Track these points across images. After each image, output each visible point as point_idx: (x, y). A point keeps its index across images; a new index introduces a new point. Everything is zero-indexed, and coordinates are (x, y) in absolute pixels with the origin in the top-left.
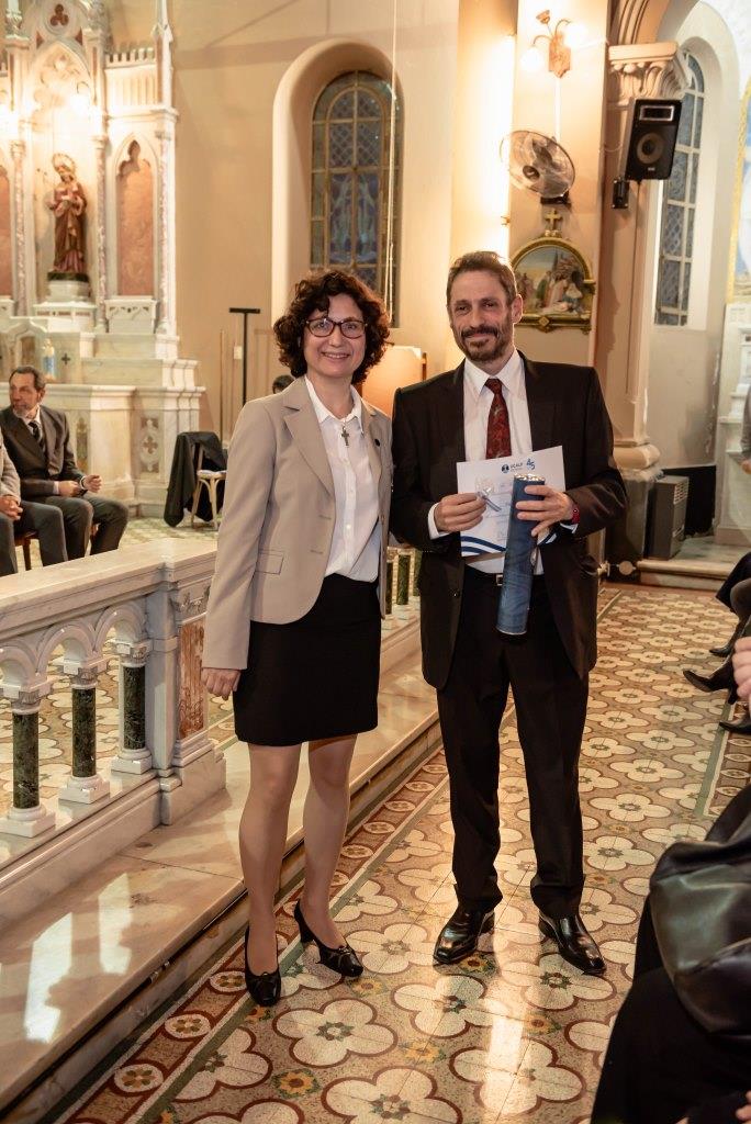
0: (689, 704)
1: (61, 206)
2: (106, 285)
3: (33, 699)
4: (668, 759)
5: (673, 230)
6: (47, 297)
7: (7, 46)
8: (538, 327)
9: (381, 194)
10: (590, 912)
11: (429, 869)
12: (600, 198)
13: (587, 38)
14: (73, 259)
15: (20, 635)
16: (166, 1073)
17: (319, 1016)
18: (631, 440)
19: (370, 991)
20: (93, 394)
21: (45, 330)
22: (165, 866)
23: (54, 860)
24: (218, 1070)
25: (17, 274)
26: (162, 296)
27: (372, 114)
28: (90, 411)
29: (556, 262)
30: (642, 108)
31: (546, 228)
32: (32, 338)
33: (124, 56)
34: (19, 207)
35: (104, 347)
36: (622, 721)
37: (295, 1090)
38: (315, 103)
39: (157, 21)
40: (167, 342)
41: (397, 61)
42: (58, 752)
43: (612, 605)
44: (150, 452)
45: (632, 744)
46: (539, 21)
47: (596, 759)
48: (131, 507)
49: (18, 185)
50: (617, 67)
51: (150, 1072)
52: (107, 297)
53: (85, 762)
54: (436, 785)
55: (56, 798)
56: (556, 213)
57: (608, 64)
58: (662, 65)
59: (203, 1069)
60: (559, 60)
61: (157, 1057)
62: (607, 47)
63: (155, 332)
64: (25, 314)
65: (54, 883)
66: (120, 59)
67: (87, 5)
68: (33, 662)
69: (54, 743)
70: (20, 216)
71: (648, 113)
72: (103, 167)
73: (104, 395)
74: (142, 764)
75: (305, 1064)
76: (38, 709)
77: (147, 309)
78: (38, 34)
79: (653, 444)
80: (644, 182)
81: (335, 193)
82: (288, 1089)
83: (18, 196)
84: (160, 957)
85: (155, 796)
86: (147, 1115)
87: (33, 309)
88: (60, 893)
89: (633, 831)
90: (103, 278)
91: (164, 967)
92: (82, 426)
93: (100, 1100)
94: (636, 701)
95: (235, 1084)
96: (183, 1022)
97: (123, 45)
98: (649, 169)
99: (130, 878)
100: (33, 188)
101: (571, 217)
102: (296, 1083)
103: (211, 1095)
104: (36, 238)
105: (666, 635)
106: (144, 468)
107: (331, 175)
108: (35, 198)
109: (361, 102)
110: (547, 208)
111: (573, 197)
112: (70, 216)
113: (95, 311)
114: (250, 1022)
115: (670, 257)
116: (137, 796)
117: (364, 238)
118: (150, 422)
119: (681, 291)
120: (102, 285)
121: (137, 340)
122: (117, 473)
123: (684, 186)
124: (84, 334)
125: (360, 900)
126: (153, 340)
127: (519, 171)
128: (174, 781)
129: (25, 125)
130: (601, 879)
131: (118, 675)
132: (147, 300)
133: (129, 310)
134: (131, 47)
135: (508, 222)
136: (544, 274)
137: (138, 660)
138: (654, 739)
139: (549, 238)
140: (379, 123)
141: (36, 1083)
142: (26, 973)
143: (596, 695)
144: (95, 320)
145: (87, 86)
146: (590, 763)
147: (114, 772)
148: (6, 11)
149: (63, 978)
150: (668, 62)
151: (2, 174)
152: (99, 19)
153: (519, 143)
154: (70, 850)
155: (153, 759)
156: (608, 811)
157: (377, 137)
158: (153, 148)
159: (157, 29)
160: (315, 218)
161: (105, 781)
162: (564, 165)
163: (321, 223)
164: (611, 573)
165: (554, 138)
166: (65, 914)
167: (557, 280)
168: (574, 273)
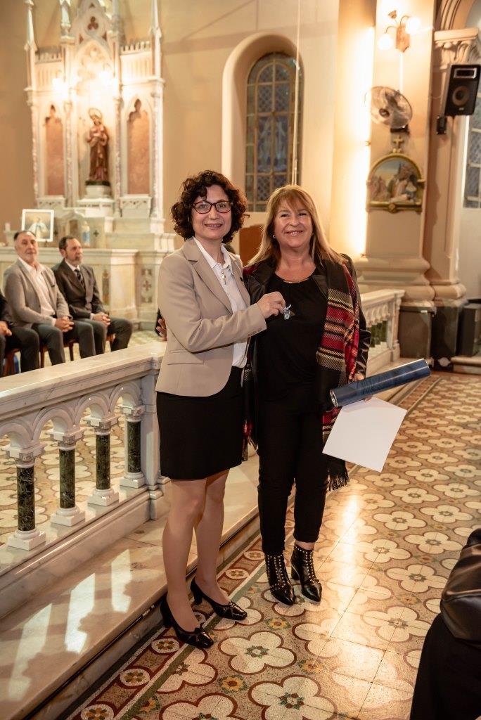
1: (94, 140)
2: (121, 187)
3: (72, 441)
4: (471, 483)
5: (475, 148)
6: (85, 196)
7: (62, 43)
8: (388, 210)
9: (290, 129)
10: (420, 580)
12: (428, 129)
13: (420, 27)
14: (101, 172)
15: (63, 402)
16: (152, 675)
17: (247, 642)
18: (447, 281)
19: (279, 627)
20: (113, 255)
21: (83, 215)
22: (152, 545)
23: (85, 541)
24: (184, 674)
25: (67, 182)
26: (155, 194)
27: (284, 79)
28: (110, 265)
29: (400, 169)
30: (456, 70)
31: (394, 148)
32: (76, 221)
33: (132, 47)
34: (68, 142)
35: (119, 226)
36: (441, 458)
37: (232, 688)
38: (249, 73)
39: (153, 25)
40: (158, 222)
41: (300, 45)
42: (89, 474)
43: (435, 385)
44: (147, 290)
45: (447, 473)
46: (389, 18)
47: (425, 483)
48: (135, 324)
49: (68, 128)
50: (440, 45)
51: (142, 674)
52: (121, 195)
53: (103, 480)
55: (86, 502)
56: (400, 138)
57: (434, 43)
58: (469, 42)
59: (175, 673)
60: (402, 41)
61: (147, 664)
62: (433, 32)
63: (150, 216)
64: (72, 206)
65: (84, 555)
66: (129, 49)
67: (109, 16)
68: (71, 418)
69: (86, 468)
70: (69, 146)
71: (459, 73)
72: (119, 116)
73: (119, 255)
74: (139, 483)
75: (238, 672)
76: (74, 447)
77: (145, 202)
78: (80, 35)
79: (463, 284)
80: (457, 117)
81: (261, 128)
82: (228, 687)
83: (68, 135)
84: (148, 602)
85: (147, 502)
86: (140, 700)
87: (77, 203)
88: (88, 561)
89: (448, 529)
90: (119, 184)
91: (150, 608)
92: (106, 274)
93: (111, 690)
94: (450, 446)
95: (195, 683)
96: (163, 643)
97: (132, 41)
98: (462, 109)
99: (131, 552)
100: (76, 130)
101: (410, 141)
102: (232, 684)
103: (179, 689)
104: (79, 160)
105: (470, 404)
106: (143, 300)
107: (259, 118)
108: (78, 135)
109: (277, 71)
110: (394, 135)
111: (411, 127)
112: (99, 147)
113: (114, 204)
115: (473, 165)
116: (135, 502)
117: (279, 156)
118: (147, 272)
119: (480, 186)
120: (118, 188)
121: (139, 221)
122: (126, 303)
124: (108, 218)
126: (149, 221)
127: (377, 112)
128: (158, 493)
129: (73, 91)
130: (428, 559)
131: (124, 426)
132: (145, 197)
133: (135, 203)
134: (137, 40)
135: (370, 144)
136: (392, 177)
137: (136, 417)
138: (462, 470)
139: (396, 154)
140: (288, 84)
141: (72, 678)
142: (66, 611)
143: (425, 442)
144: (114, 209)
145: (109, 65)
146: (420, 485)
147: (122, 486)
148: (61, 22)
149: (88, 614)
150: (473, 40)
151: (58, 121)
152: (117, 25)
153: (377, 95)
154: (94, 534)
155: (145, 479)
156: (432, 516)
157: (287, 93)
158: (149, 104)
159: (152, 30)
160: (248, 145)
161: (116, 492)
162: (406, 110)
163: (252, 147)
164: (435, 365)
165: (399, 91)
166: (91, 574)
167: (401, 180)
168: (411, 176)
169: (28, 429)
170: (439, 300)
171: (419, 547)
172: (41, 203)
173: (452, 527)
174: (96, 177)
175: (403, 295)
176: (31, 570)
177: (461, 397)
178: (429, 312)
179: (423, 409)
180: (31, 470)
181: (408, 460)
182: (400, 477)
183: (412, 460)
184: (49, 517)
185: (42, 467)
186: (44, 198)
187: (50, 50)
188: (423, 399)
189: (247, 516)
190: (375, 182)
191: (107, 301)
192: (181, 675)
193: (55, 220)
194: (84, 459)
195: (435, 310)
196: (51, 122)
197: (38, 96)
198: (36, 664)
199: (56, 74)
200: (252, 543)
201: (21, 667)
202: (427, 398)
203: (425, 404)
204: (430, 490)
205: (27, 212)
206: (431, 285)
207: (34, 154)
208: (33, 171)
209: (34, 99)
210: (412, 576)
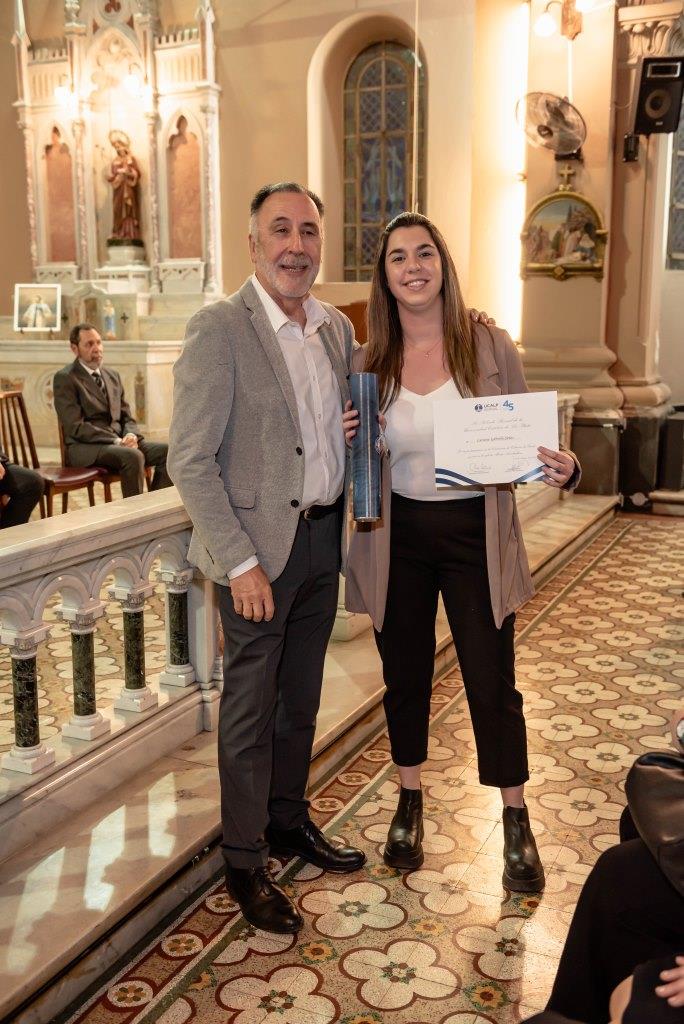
1: (117, 178)
2: (159, 249)
3: (89, 621)
4: (667, 674)
5: (683, 180)
6: (108, 262)
7: (68, 33)
8: (553, 276)
9: (408, 156)
11: (443, 771)
12: (611, 154)
14: (129, 227)
15: (75, 565)
16: (206, 942)
17: (339, 896)
18: (644, 380)
20: (149, 349)
21: (106, 292)
22: (205, 766)
23: (110, 760)
24: (250, 939)
25: (80, 241)
26: (210, 257)
27: (399, 82)
28: (146, 365)
29: (570, 215)
30: (650, 66)
31: (561, 183)
32: (94, 300)
33: (171, 38)
34: (81, 181)
35: (158, 306)
36: (627, 639)
37: (316, 957)
38: (346, 74)
39: (201, 4)
41: (421, 31)
42: (116, 669)
43: (624, 535)
45: (635, 661)
47: (600, 674)
49: (80, 161)
50: (626, 28)
51: (192, 941)
52: (160, 260)
53: (136, 675)
54: (451, 697)
55: (112, 708)
56: (569, 168)
57: (618, 25)
58: (669, 23)
59: (237, 938)
60: (571, 24)
61: (199, 928)
62: (617, 9)
63: (203, 291)
64: (88, 278)
65: (108, 780)
66: (167, 41)
68: (87, 589)
69: (112, 661)
70: (82, 188)
71: (655, 70)
72: (154, 141)
73: (159, 350)
74: (186, 678)
75: (327, 936)
76: (93, 629)
77: (196, 270)
78: (94, 21)
79: (665, 382)
80: (653, 136)
81: (366, 157)
82: (311, 956)
83: (80, 171)
84: (200, 843)
85: (198, 706)
86: (189, 974)
87: (94, 273)
88: (115, 788)
89: (631, 738)
90: (156, 243)
91: (203, 852)
92: (140, 379)
93: (149, 962)
94: (642, 621)
95: (264, 951)
96: (222, 899)
97: (170, 27)
98: (658, 124)
99: (176, 776)
100: (92, 161)
101: (584, 172)
102: (317, 951)
103: (244, 960)
104: (96, 210)
105: (674, 561)
107: (361, 140)
108: (95, 172)
109: (388, 71)
110: (561, 164)
111: (586, 153)
112: (125, 188)
113: (150, 273)
115: (680, 205)
116: (182, 706)
117: (393, 198)
120: (156, 250)
121: (187, 299)
124: (141, 295)
125: (379, 798)
126: (201, 298)
127: (534, 130)
128: (214, 692)
129: (85, 106)
130: (598, 780)
131: (165, 599)
132: (196, 262)
133: (180, 272)
134: (179, 28)
135: (525, 178)
136: (559, 227)
137: (181, 586)
138: (656, 655)
139: (566, 193)
140: (405, 89)
141: (94, 946)
142: (86, 856)
143: (604, 616)
144: (150, 281)
145: (139, 67)
146: (594, 677)
147: (162, 685)
148: (65, 3)
149: (117, 860)
150: (676, 20)
151: (64, 149)
152: (148, 5)
153: (533, 104)
154: (124, 752)
155: (196, 675)
156: (608, 721)
157: (403, 103)
158: (198, 121)
159: (201, 10)
160: (347, 181)
161: (153, 692)
162: (576, 123)
163: (353, 185)
164: (625, 504)
165: (566, 98)
166: (119, 806)
167: (571, 231)
168: (588, 225)
169: (26, 605)
170: (633, 409)
171: (588, 764)
172: (41, 274)
173: (635, 735)
175: (577, 402)
176: (36, 801)
177: (662, 550)
178: (614, 426)
179: (604, 568)
180: (32, 662)
181: (579, 642)
182: (566, 667)
183: (585, 642)
184: (60, 730)
185: (51, 661)
186: (45, 266)
187: (51, 44)
188: (605, 555)
189: (342, 724)
190: (534, 234)
191: (142, 417)
192: (245, 941)
193: (64, 298)
194: (109, 647)
195: (624, 423)
196: (54, 152)
197: (33, 114)
198: (44, 926)
199: (60, 81)
200: (350, 762)
201: (23, 930)
202: (612, 552)
203: (608, 561)
204: (608, 684)
205: (21, 288)
206: (618, 385)
207: (30, 201)
208: (29, 226)
209: (28, 119)
210: (575, 805)
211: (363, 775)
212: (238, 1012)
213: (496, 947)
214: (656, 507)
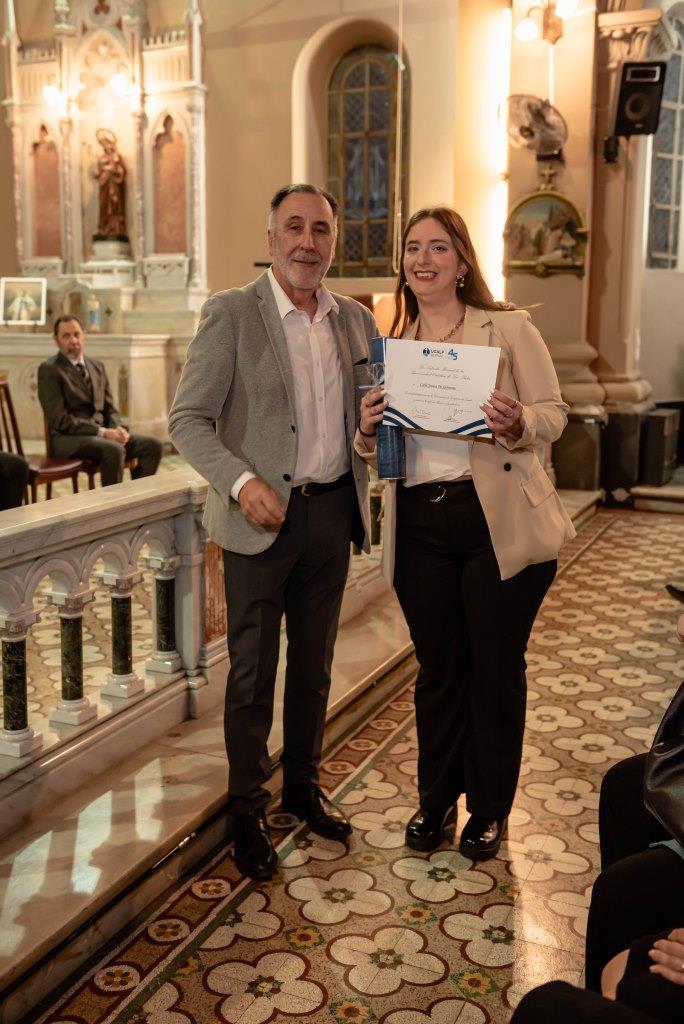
0: (674, 617)
1: (104, 175)
2: (144, 244)
3: (78, 605)
4: (651, 666)
5: (662, 180)
6: (93, 257)
7: (57, 34)
8: (535, 273)
9: (390, 158)
10: (572, 799)
12: (592, 154)
13: (578, 8)
14: (115, 223)
15: (65, 549)
16: (192, 927)
17: (325, 883)
18: (619, 376)
19: (371, 863)
20: (133, 343)
21: (90, 286)
22: (192, 752)
23: (96, 746)
24: (237, 925)
25: (66, 236)
26: (194, 253)
27: (382, 83)
28: (130, 358)
29: (551, 213)
30: (629, 71)
31: (542, 182)
32: (79, 294)
33: (159, 40)
34: (67, 179)
35: (142, 301)
36: (610, 632)
37: (303, 943)
38: (330, 76)
39: (188, 7)
40: (199, 294)
41: (403, 34)
42: (101, 657)
45: (618, 653)
47: (584, 666)
48: (167, 444)
49: (67, 158)
50: (606, 33)
51: (179, 926)
52: (145, 256)
53: (123, 662)
55: (98, 692)
56: (551, 168)
57: (598, 31)
58: (647, 29)
59: (224, 924)
60: (551, 28)
61: (186, 914)
62: (597, 15)
63: (187, 286)
64: (73, 272)
65: (96, 765)
66: (155, 41)
68: (77, 573)
69: (98, 649)
70: (68, 185)
71: (635, 75)
72: (141, 140)
73: (143, 343)
74: (173, 666)
75: (312, 922)
76: (82, 613)
77: (180, 265)
78: (83, 23)
79: (646, 379)
80: (633, 138)
81: (349, 156)
82: (297, 942)
83: (66, 168)
86: (175, 960)
87: (79, 268)
88: (102, 773)
89: (615, 729)
90: (141, 239)
91: (190, 837)
92: (124, 372)
93: (136, 947)
94: (624, 615)
95: (252, 937)
96: (208, 885)
97: (158, 29)
98: (639, 126)
99: (162, 762)
100: (79, 157)
101: (566, 172)
102: (304, 937)
103: (229, 946)
104: (82, 206)
105: (656, 555)
107: (346, 140)
108: (81, 169)
109: (372, 73)
110: (543, 164)
111: (569, 150)
112: (112, 185)
113: (134, 268)
114: (266, 886)
115: (660, 206)
116: (167, 693)
117: (376, 196)
119: (671, 237)
120: (141, 245)
121: (173, 293)
122: (155, 413)
123: (672, 139)
124: (125, 290)
125: (365, 786)
126: (186, 293)
127: (516, 131)
128: (200, 680)
129: (73, 105)
130: (584, 771)
131: (152, 590)
132: (181, 257)
133: (165, 267)
134: (167, 29)
135: (507, 177)
136: (540, 225)
137: (168, 573)
138: (639, 648)
139: (544, 192)
140: (389, 90)
141: (81, 930)
142: (71, 845)
143: (587, 610)
144: (134, 277)
145: (126, 66)
146: (578, 669)
147: (149, 671)
148: (55, 5)
149: (103, 844)
150: (654, 27)
151: (52, 147)
152: (137, 7)
153: (515, 106)
154: (108, 738)
155: (182, 661)
156: (593, 713)
157: (387, 104)
158: (185, 121)
159: (188, 14)
160: (331, 179)
161: (140, 678)
162: (557, 125)
163: (336, 183)
164: (607, 499)
165: (547, 100)
166: (106, 791)
167: (554, 229)
168: (568, 223)
169: (17, 587)
170: (614, 405)
171: (574, 755)
172: (27, 268)
173: (621, 726)
174: (107, 230)
176: (23, 784)
177: (644, 545)
178: (596, 422)
179: (586, 562)
180: (21, 645)
181: (562, 634)
182: (549, 659)
183: (568, 634)
184: (46, 716)
185: (35, 649)
186: (31, 261)
187: (40, 44)
188: (588, 549)
190: (516, 232)
191: (125, 410)
192: (232, 926)
193: (49, 293)
194: (94, 636)
195: (606, 419)
196: (42, 150)
197: (24, 112)
198: (30, 912)
199: (49, 78)
200: (335, 751)
201: (11, 912)
202: (594, 547)
203: (590, 555)
204: (592, 676)
205: (7, 283)
206: (600, 381)
207: (17, 196)
208: (15, 221)
209: (16, 117)
210: (560, 794)
211: (348, 764)
212: (225, 997)
213: (483, 935)
214: (639, 503)
